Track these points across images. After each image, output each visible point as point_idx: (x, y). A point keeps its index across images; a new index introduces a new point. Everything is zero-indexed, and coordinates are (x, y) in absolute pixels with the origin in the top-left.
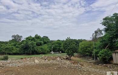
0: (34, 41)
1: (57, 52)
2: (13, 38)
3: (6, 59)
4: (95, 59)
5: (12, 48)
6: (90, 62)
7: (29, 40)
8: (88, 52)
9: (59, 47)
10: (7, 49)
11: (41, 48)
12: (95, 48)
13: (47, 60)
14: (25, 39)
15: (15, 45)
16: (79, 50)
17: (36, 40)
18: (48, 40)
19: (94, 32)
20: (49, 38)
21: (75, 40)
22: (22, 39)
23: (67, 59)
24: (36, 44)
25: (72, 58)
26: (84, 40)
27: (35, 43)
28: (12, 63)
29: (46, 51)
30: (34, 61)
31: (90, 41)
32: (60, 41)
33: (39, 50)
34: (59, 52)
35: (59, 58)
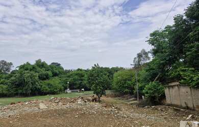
0: (36, 72)
1: (77, 90)
4: (138, 99)
6: (132, 104)
7: (27, 70)
8: (128, 88)
9: (80, 82)
12: (138, 81)
13: (60, 103)
14: (18, 69)
16: (114, 85)
17: (39, 69)
18: (60, 70)
19: (136, 56)
20: (62, 66)
21: (106, 69)
22: (13, 69)
23: (94, 100)
24: (39, 76)
25: (103, 98)
26: (122, 68)
27: (37, 74)
30: (37, 106)
31: (130, 70)
32: (81, 70)
33: (44, 87)
34: (81, 90)
35: (80, 100)
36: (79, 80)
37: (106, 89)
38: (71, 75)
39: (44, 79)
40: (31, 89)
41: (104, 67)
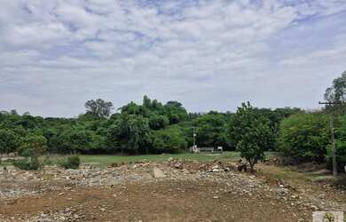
0: (144, 116)
1: (209, 149)
2: (90, 109)
3: (75, 164)
5: (88, 135)
7: (132, 113)
8: (312, 149)
9: (214, 134)
10: (75, 137)
11: (164, 137)
12: (336, 136)
13: (185, 171)
14: (120, 112)
15: (94, 128)
16: (281, 141)
17: (149, 112)
18: (182, 114)
20: (184, 106)
21: (265, 112)
22: (113, 111)
24: (149, 124)
26: (298, 110)
27: (147, 120)
28: (94, 176)
29: (176, 145)
30: (151, 172)
31: (317, 114)
32: (216, 113)
33: (158, 141)
34: (216, 149)
35: (217, 166)
36: (213, 131)
37: (266, 150)
38: (199, 122)
39: (157, 128)
40: (138, 143)
41: (259, 108)
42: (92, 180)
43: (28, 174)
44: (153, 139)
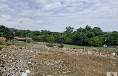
1: (112, 46)
2: (67, 30)
3: (62, 47)
5: (66, 38)
7: (80, 31)
9: (115, 40)
10: (62, 38)
11: (92, 40)
14: (76, 31)
15: (68, 36)
17: (87, 31)
20: (101, 29)
27: (86, 34)
28: (68, 51)
29: (97, 44)
30: (87, 52)
32: (116, 32)
33: (90, 42)
34: (115, 46)
35: (115, 53)
36: (114, 39)
38: (108, 35)
39: (90, 37)
40: (82, 42)
42: (67, 52)
43: (50, 48)
44: (88, 41)
